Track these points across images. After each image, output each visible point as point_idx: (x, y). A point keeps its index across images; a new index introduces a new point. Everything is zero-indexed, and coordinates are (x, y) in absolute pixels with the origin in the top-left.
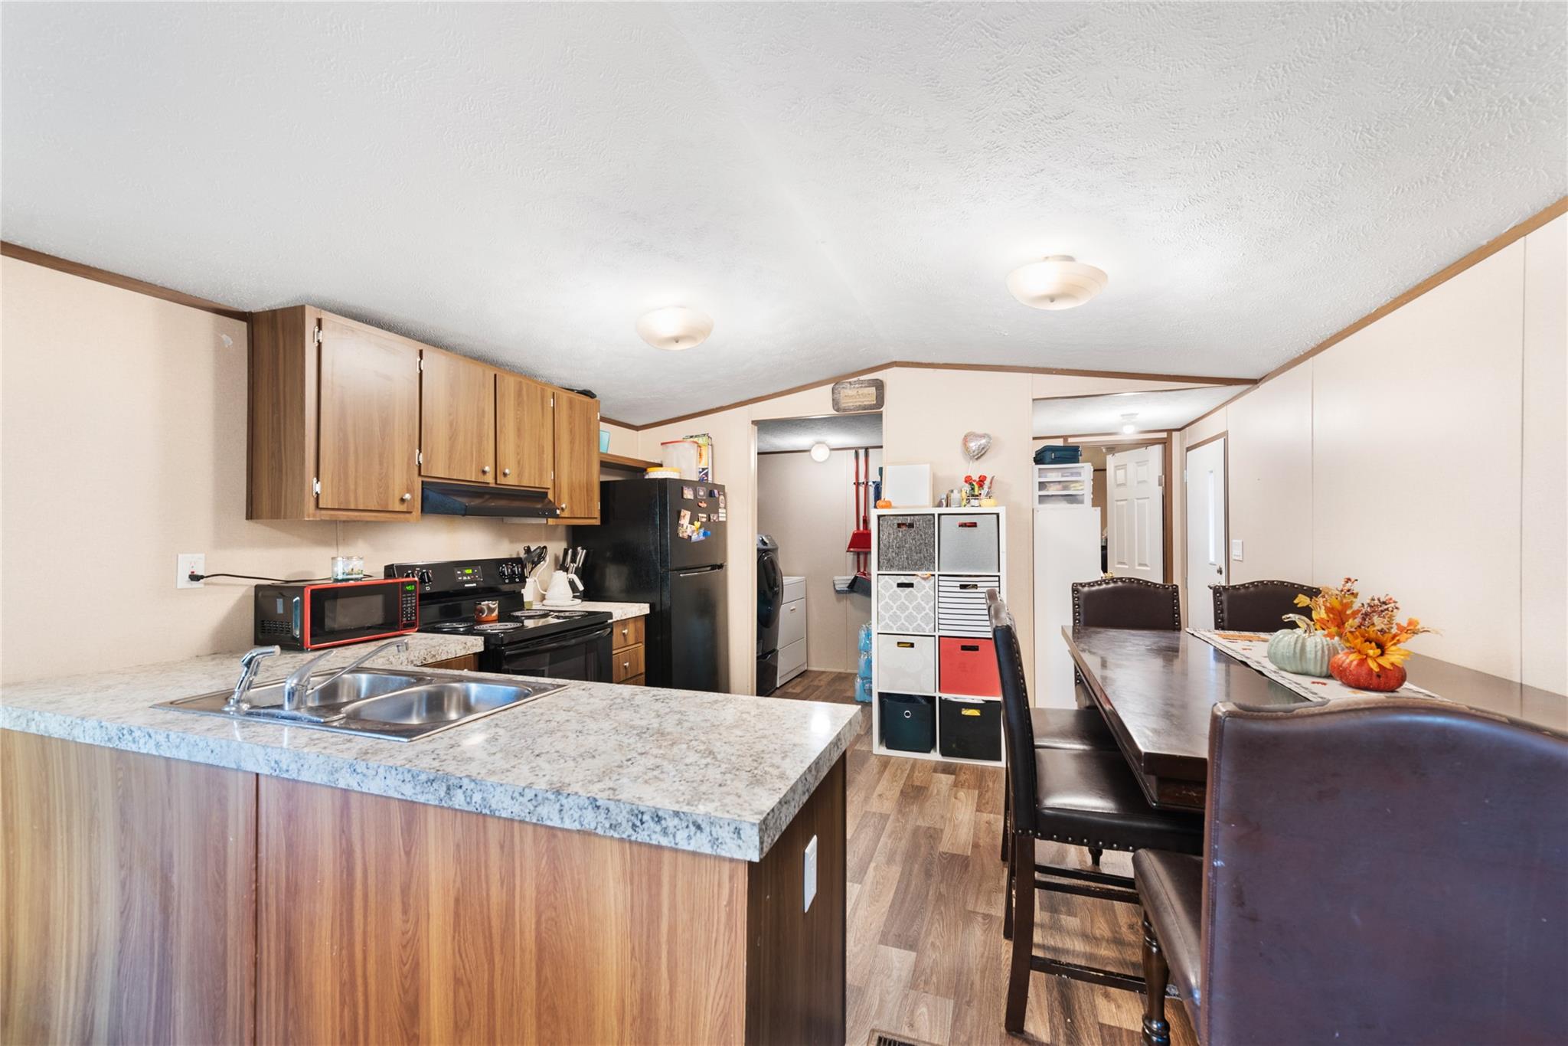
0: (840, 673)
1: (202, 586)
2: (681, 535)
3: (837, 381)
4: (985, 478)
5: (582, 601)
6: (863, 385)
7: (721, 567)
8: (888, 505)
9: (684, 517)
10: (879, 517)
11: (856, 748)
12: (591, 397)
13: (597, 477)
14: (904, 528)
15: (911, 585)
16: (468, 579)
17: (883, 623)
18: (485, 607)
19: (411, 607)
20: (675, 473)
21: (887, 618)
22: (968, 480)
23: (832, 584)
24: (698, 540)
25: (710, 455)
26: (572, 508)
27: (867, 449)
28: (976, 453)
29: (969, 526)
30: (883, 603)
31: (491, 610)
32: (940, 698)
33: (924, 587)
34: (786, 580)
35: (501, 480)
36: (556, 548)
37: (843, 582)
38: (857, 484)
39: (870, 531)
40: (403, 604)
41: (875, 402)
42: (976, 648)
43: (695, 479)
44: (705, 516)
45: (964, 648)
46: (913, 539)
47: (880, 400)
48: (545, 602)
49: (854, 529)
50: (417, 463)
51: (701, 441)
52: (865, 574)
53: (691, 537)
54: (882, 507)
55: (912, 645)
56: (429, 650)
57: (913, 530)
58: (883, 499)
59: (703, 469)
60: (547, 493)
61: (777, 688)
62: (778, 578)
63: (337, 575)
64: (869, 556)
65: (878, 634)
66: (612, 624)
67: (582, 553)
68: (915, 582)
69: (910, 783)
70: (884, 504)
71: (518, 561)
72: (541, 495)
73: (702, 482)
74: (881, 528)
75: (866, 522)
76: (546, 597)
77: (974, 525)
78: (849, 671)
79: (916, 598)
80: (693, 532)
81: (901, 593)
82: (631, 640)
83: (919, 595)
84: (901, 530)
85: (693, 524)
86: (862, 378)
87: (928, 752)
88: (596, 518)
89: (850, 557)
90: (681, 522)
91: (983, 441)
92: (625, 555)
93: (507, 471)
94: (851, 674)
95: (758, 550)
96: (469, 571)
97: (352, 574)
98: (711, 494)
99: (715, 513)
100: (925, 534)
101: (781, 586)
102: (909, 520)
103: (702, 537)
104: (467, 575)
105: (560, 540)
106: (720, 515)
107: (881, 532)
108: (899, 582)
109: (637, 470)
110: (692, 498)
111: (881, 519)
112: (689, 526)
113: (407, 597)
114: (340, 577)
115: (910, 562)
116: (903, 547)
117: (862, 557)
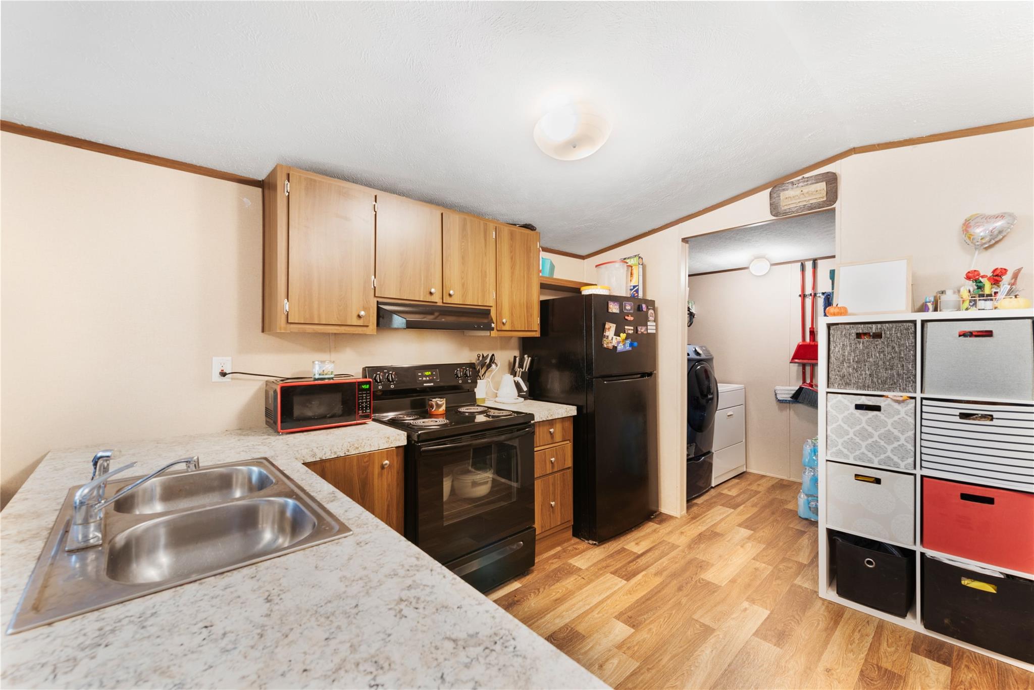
0: (782, 480)
1: (230, 380)
2: (605, 346)
3: (776, 185)
4: (1004, 272)
5: (525, 400)
6: (809, 183)
7: (650, 375)
8: (843, 312)
9: (609, 329)
10: (829, 326)
11: (796, 582)
12: (532, 230)
13: (536, 297)
14: (866, 339)
15: (877, 408)
16: (427, 380)
17: (834, 450)
18: (434, 403)
19: (366, 402)
20: (604, 290)
21: (840, 444)
22: (973, 276)
23: (774, 394)
24: (624, 350)
25: (641, 273)
26: (512, 323)
27: (815, 261)
28: (987, 239)
29: (976, 336)
30: (834, 425)
31: (439, 406)
32: (922, 554)
33: (898, 413)
34: (721, 388)
35: (447, 300)
36: (505, 356)
37: (787, 392)
38: (803, 296)
39: (817, 342)
40: (359, 400)
41: (825, 199)
42: (990, 501)
43: (624, 295)
44: (632, 328)
45: (965, 497)
46: (879, 352)
47: (832, 195)
48: (497, 399)
49: (799, 340)
50: (373, 287)
51: (631, 262)
52: (812, 386)
53: (616, 347)
54: (834, 314)
55: (878, 481)
56: (352, 443)
57: (880, 341)
58: (834, 305)
59: (634, 287)
60: (489, 310)
61: (712, 488)
62: (712, 386)
63: (315, 375)
64: (816, 367)
65: (827, 461)
66: (534, 424)
67: (527, 360)
68: (882, 405)
69: (875, 662)
70: (836, 310)
71: (471, 365)
72: (484, 313)
73: (633, 298)
74: (831, 339)
75: (813, 333)
76: (498, 395)
77: (989, 334)
78: (792, 479)
79: (885, 424)
80: (618, 343)
81: (861, 417)
82: (558, 437)
83: (890, 421)
84: (861, 340)
85: (619, 336)
86: (806, 175)
87: (903, 616)
88: (536, 331)
89: (795, 368)
90: (607, 333)
91: (999, 224)
92: (566, 363)
93: (451, 292)
94: (794, 483)
95: (689, 360)
96: (428, 373)
97: (323, 375)
98: (639, 308)
99: (645, 326)
100: (899, 346)
101: (715, 394)
102: (874, 329)
103: (628, 348)
104: (426, 376)
105: (512, 349)
106: (649, 327)
107: (832, 343)
108: (859, 402)
109: (575, 290)
110: (618, 311)
111: (832, 328)
112: (615, 337)
113: (362, 394)
114: (317, 376)
115: (875, 380)
116: (865, 361)
117: (808, 369)
